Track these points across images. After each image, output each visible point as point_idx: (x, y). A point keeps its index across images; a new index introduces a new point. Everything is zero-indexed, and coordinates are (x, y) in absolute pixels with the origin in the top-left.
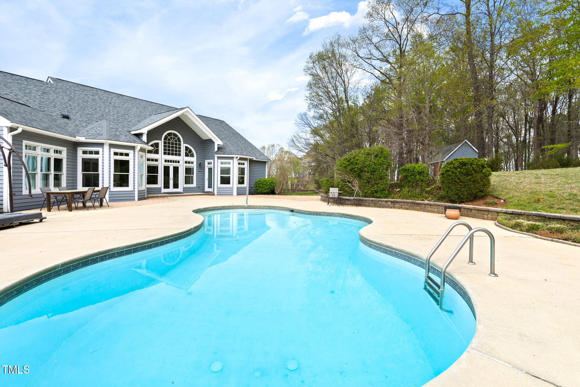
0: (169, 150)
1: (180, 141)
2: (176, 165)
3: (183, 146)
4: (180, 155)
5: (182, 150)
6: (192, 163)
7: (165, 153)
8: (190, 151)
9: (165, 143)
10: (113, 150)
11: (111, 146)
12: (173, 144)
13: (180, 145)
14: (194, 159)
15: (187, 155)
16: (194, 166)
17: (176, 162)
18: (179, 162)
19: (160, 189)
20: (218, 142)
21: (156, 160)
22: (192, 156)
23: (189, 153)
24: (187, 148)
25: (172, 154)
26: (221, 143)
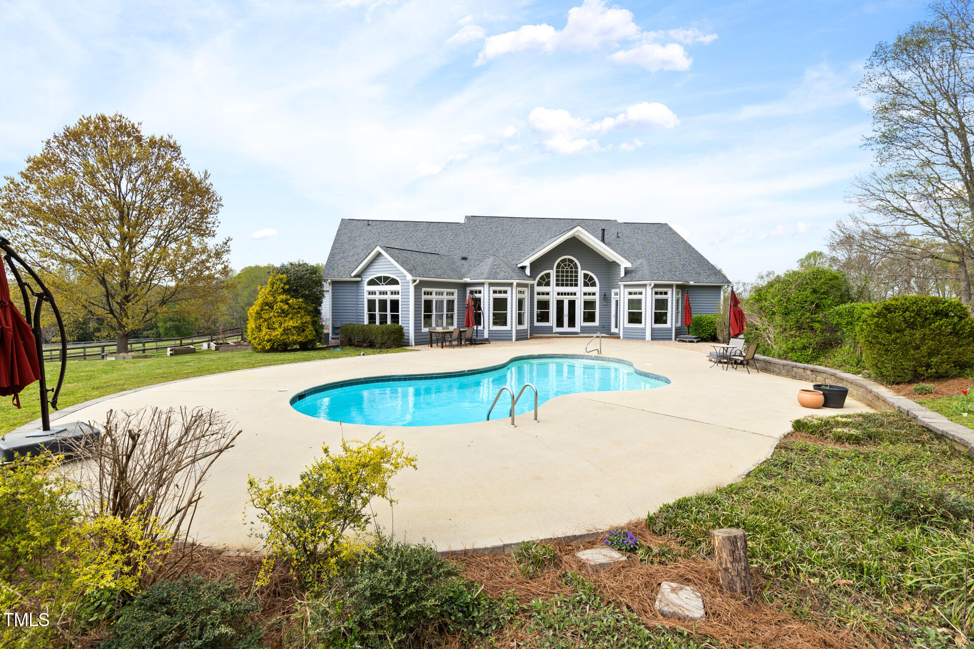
0: (562, 280)
1: (576, 268)
2: (572, 298)
3: (581, 273)
4: (576, 285)
5: (579, 279)
6: (594, 294)
7: (557, 285)
8: (591, 278)
9: (557, 272)
10: (492, 289)
11: (491, 284)
12: (567, 272)
13: (576, 272)
14: (596, 289)
15: (586, 285)
16: (597, 298)
17: (571, 294)
18: (575, 294)
19: (552, 327)
20: (624, 264)
21: (548, 294)
22: (594, 285)
23: (589, 282)
24: (586, 276)
25: (567, 285)
26: (628, 265)
